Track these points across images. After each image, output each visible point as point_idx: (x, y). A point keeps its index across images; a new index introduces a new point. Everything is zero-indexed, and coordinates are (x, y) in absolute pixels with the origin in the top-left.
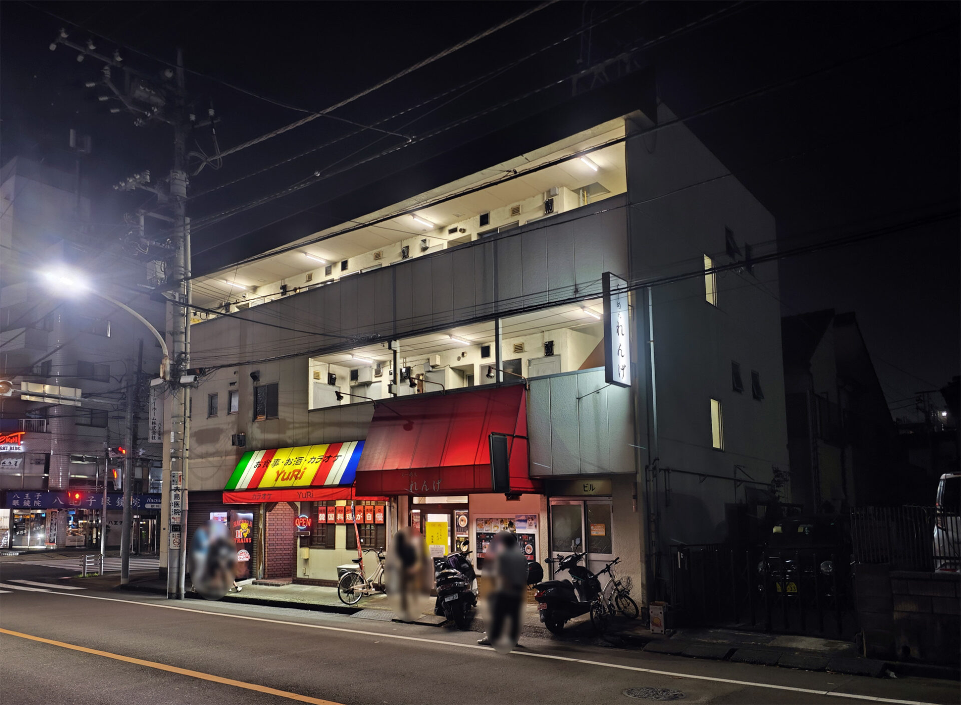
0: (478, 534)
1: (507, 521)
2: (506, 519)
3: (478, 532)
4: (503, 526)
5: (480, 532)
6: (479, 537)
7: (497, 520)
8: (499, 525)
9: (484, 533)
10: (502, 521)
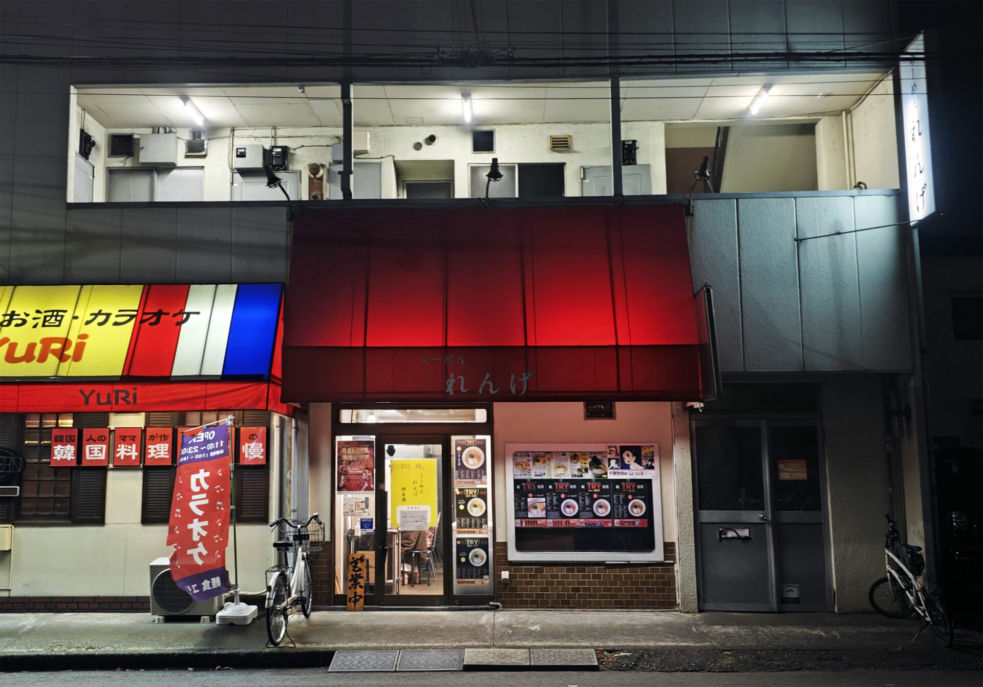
0: (517, 482)
1: (587, 457)
2: (584, 454)
3: (517, 478)
4: (578, 466)
5: (523, 477)
6: (518, 487)
7: (565, 455)
8: (568, 464)
9: (532, 480)
10: (575, 457)
